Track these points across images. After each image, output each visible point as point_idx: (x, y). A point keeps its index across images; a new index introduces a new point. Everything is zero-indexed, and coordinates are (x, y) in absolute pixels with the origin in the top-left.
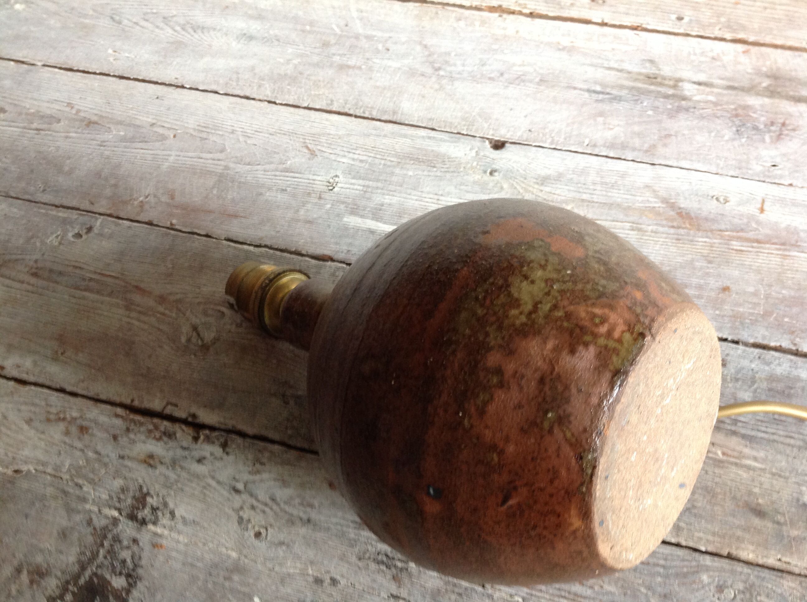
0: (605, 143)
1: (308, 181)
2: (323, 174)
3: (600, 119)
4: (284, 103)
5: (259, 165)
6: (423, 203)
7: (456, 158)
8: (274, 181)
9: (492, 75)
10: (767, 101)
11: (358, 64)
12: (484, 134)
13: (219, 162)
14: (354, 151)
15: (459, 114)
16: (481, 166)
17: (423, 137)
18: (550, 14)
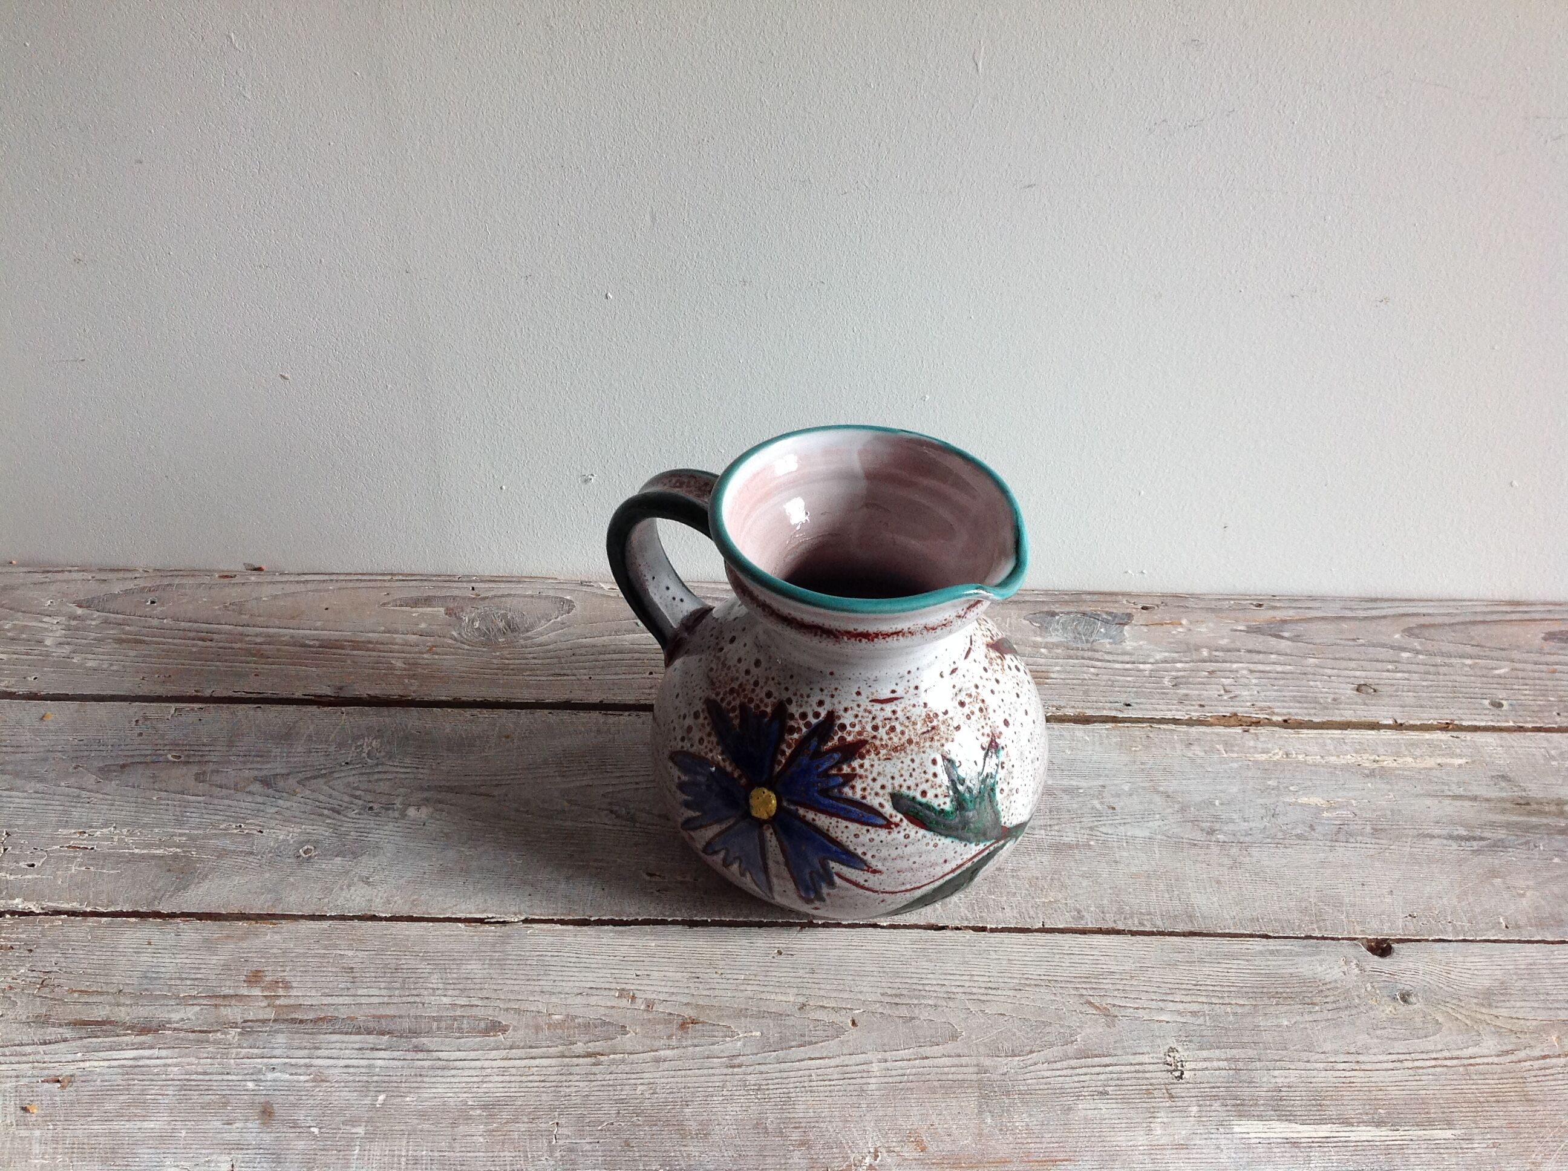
0: (1529, 919)
1: (1133, 1068)
2: (1148, 1049)
3: (1498, 881)
4: (1000, 927)
5: (1031, 1052)
6: (1338, 1074)
7: (1336, 981)
8: (1076, 1079)
9: (1299, 832)
11: (1083, 839)
12: (1349, 933)
13: (964, 1060)
14: (1170, 998)
15: (1292, 904)
16: (1379, 988)
17: (1261, 952)
18: (1316, 720)
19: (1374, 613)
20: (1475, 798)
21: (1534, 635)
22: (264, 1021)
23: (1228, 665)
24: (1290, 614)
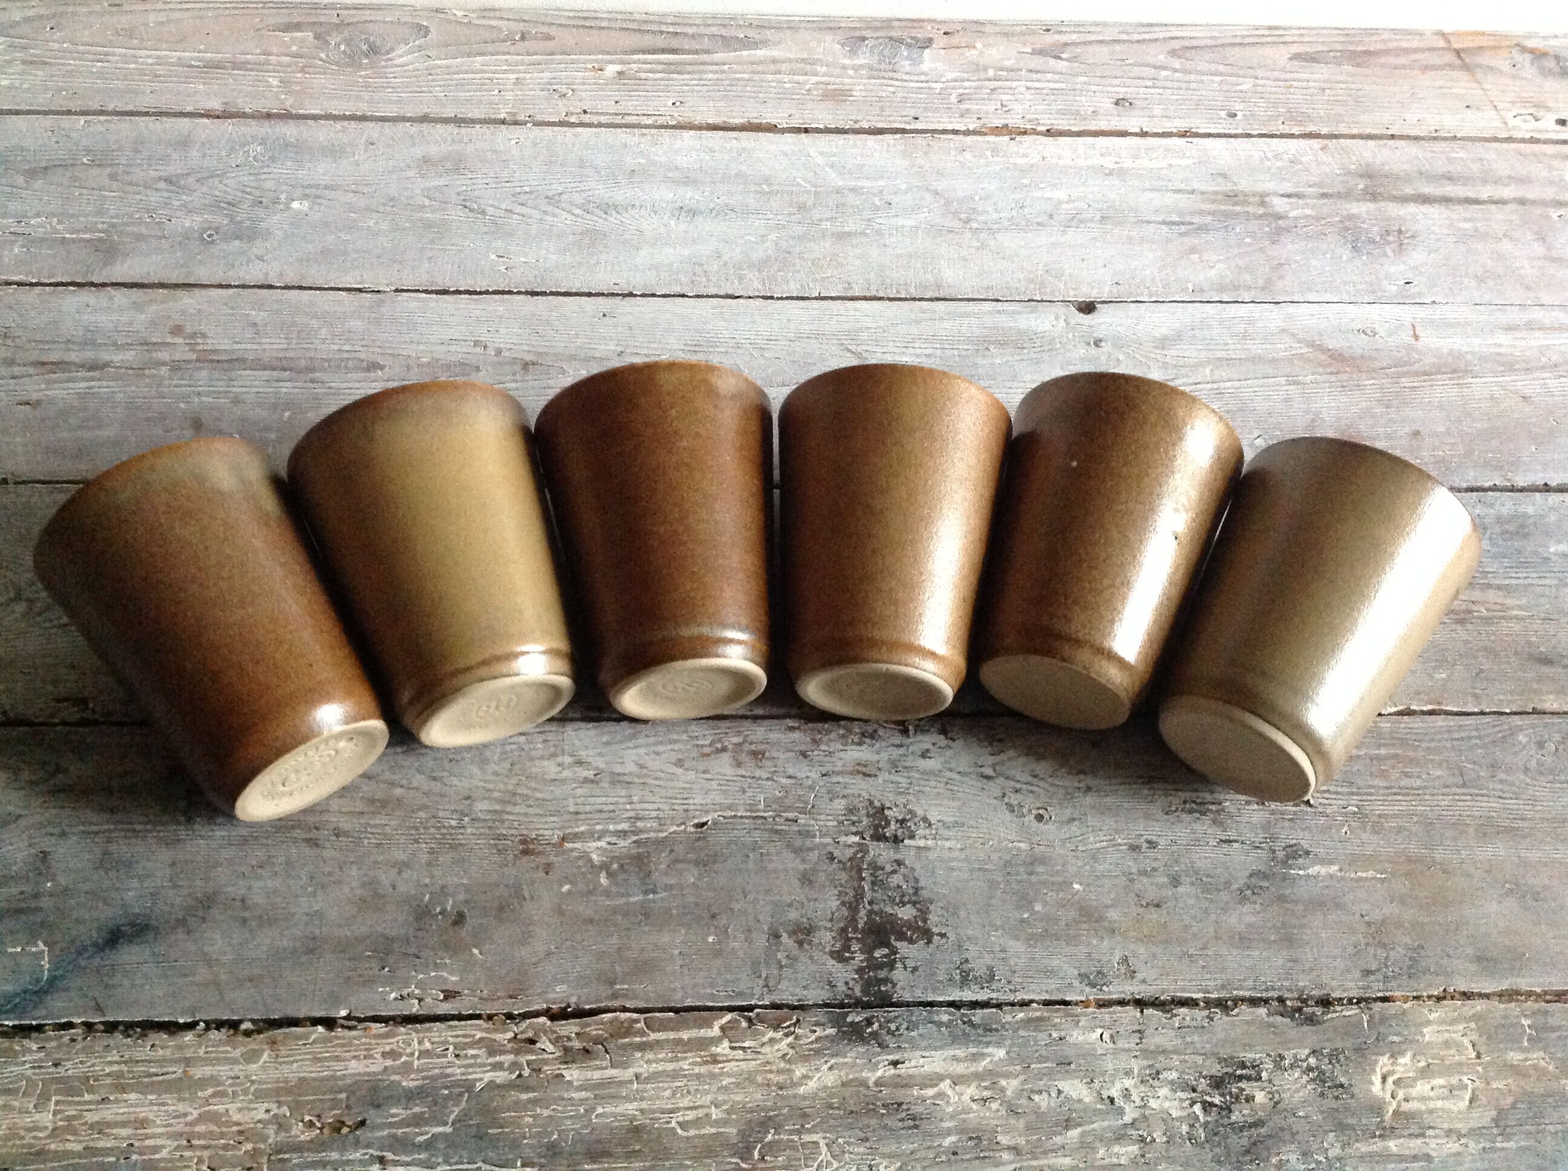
0: (1214, 285)
3: (1195, 257)
4: (784, 295)
7: (1044, 332)
9: (1040, 220)
10: (1372, 206)
11: (860, 227)
12: (1064, 296)
15: (1021, 276)
16: (1079, 337)
17: (990, 313)
18: (1074, 129)
19: (1146, 36)
20: (1193, 192)
21: (1281, 54)
22: (189, 361)
23: (1008, 83)
24: (1074, 37)
